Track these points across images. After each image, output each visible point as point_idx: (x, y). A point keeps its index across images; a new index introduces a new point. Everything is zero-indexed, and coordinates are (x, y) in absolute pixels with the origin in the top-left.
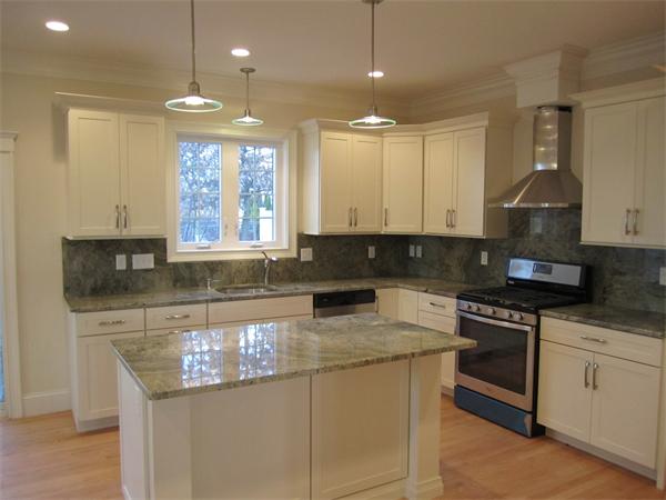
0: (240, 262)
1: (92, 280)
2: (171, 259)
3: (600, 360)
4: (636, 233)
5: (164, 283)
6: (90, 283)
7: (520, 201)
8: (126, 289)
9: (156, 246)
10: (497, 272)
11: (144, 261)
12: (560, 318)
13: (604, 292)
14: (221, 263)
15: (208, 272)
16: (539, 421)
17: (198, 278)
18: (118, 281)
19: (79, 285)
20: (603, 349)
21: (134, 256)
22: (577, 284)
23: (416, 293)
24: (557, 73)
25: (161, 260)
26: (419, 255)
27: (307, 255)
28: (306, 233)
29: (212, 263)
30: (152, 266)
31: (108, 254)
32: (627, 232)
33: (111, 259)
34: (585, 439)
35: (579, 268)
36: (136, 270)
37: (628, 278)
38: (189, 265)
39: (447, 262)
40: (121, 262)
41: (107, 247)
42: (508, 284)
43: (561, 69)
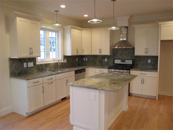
0: (52, 64)
1: (18, 71)
2: (37, 64)
3: (144, 78)
4: (147, 53)
5: (36, 70)
6: (17, 72)
7: (117, 47)
8: (27, 73)
9: (33, 60)
10: (110, 63)
11: (31, 64)
12: (135, 70)
13: (136, 65)
14: (48, 64)
15: (45, 67)
16: (130, 92)
17: (43, 68)
18: (24, 71)
19: (14, 73)
20: (145, 75)
21: (28, 63)
22: (132, 64)
23: (94, 69)
24: (128, 20)
25: (35, 64)
26: (87, 60)
27: (65, 61)
28: (65, 55)
29: (46, 64)
30: (33, 66)
31: (22, 62)
32: (145, 53)
33: (22, 64)
34: (141, 94)
35: (132, 61)
36: (29, 67)
37: (141, 62)
38: (41, 65)
39: (95, 61)
40: (25, 65)
41: (21, 61)
42: (114, 65)
43: (129, 19)
